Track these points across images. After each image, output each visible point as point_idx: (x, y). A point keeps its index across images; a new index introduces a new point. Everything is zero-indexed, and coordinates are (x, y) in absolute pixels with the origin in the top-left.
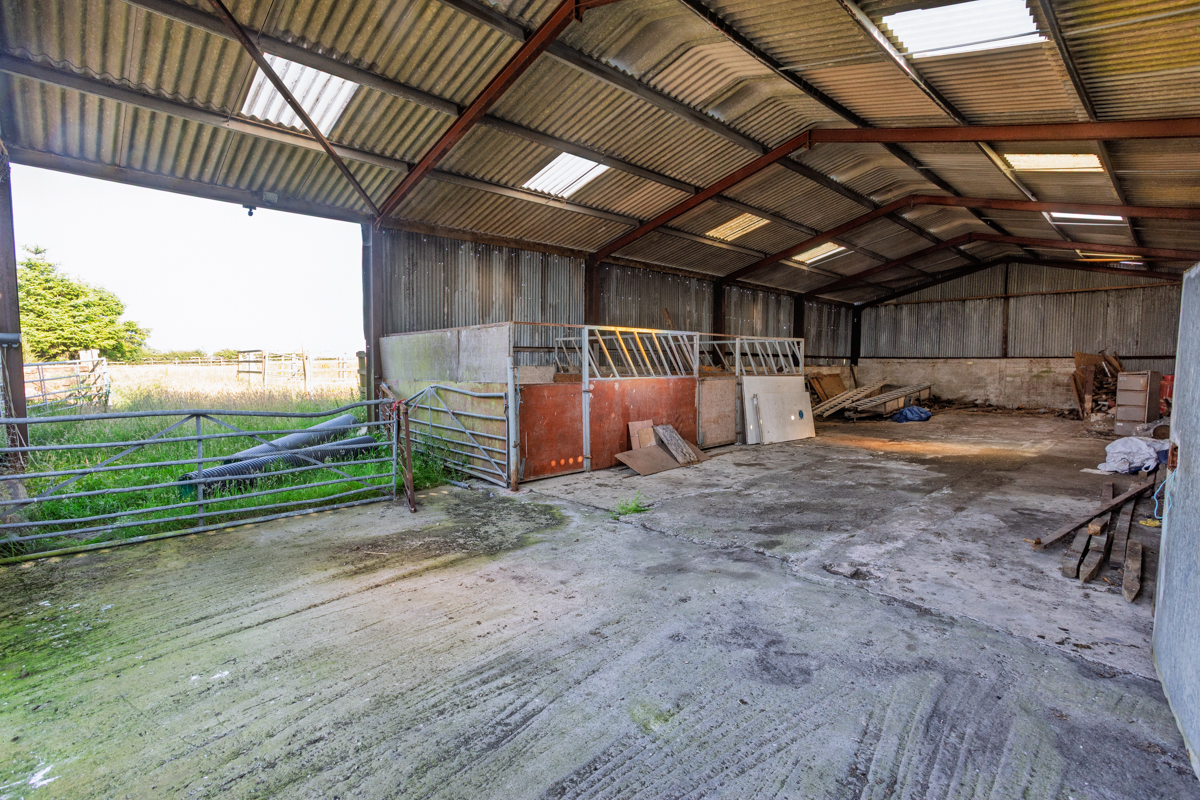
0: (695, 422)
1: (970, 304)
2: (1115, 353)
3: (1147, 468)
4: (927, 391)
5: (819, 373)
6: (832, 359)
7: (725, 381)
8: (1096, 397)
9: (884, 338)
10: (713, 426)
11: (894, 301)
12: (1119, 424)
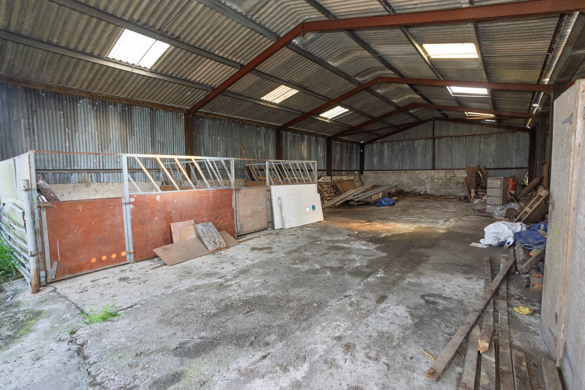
0: (233, 218)
1: (417, 142)
2: (484, 167)
3: (508, 243)
4: (395, 188)
5: (341, 179)
6: (349, 171)
7: (257, 190)
8: (476, 190)
9: (376, 160)
10: (249, 219)
11: (380, 140)
12: (488, 206)
